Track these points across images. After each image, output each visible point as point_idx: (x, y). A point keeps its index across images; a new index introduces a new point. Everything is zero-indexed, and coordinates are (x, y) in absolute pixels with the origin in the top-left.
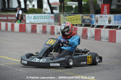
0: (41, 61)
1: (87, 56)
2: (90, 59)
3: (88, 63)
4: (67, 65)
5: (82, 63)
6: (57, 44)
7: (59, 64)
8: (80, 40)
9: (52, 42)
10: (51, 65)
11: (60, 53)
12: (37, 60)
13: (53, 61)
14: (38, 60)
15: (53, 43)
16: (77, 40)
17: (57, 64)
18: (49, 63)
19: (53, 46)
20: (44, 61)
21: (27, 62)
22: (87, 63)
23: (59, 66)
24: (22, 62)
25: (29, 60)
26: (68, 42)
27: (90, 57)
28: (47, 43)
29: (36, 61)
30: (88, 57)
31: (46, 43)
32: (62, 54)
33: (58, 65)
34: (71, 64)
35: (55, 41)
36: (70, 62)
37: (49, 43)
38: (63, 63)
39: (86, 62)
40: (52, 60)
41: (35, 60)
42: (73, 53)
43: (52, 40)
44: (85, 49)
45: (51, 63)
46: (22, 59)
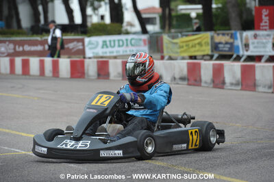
0: (80, 145)
1: (187, 131)
2: (195, 137)
3: (190, 147)
4: (139, 154)
5: (176, 147)
6: (115, 105)
7: (121, 152)
8: (170, 93)
9: (105, 101)
10: (103, 154)
11: (125, 126)
12: (70, 144)
13: (108, 145)
14: (72, 144)
15: (106, 103)
16: (165, 94)
17: (117, 152)
18: (98, 151)
19: (107, 109)
20: (86, 145)
21: (46, 149)
22: (188, 146)
23: (122, 155)
24: (36, 150)
25: (51, 144)
26: (144, 98)
27: (196, 131)
28: (93, 103)
29: (69, 147)
30: (190, 132)
31: (90, 104)
32: (130, 127)
33: (119, 153)
34: (150, 149)
35: (112, 97)
36: (147, 145)
37: (98, 104)
38: (131, 150)
39: (185, 145)
40: (105, 142)
41: (66, 145)
42: (156, 125)
43: (105, 96)
44: (185, 114)
45: (102, 149)
46: (35, 143)
